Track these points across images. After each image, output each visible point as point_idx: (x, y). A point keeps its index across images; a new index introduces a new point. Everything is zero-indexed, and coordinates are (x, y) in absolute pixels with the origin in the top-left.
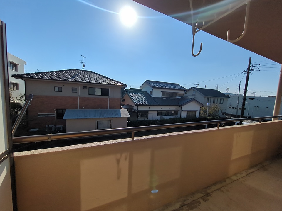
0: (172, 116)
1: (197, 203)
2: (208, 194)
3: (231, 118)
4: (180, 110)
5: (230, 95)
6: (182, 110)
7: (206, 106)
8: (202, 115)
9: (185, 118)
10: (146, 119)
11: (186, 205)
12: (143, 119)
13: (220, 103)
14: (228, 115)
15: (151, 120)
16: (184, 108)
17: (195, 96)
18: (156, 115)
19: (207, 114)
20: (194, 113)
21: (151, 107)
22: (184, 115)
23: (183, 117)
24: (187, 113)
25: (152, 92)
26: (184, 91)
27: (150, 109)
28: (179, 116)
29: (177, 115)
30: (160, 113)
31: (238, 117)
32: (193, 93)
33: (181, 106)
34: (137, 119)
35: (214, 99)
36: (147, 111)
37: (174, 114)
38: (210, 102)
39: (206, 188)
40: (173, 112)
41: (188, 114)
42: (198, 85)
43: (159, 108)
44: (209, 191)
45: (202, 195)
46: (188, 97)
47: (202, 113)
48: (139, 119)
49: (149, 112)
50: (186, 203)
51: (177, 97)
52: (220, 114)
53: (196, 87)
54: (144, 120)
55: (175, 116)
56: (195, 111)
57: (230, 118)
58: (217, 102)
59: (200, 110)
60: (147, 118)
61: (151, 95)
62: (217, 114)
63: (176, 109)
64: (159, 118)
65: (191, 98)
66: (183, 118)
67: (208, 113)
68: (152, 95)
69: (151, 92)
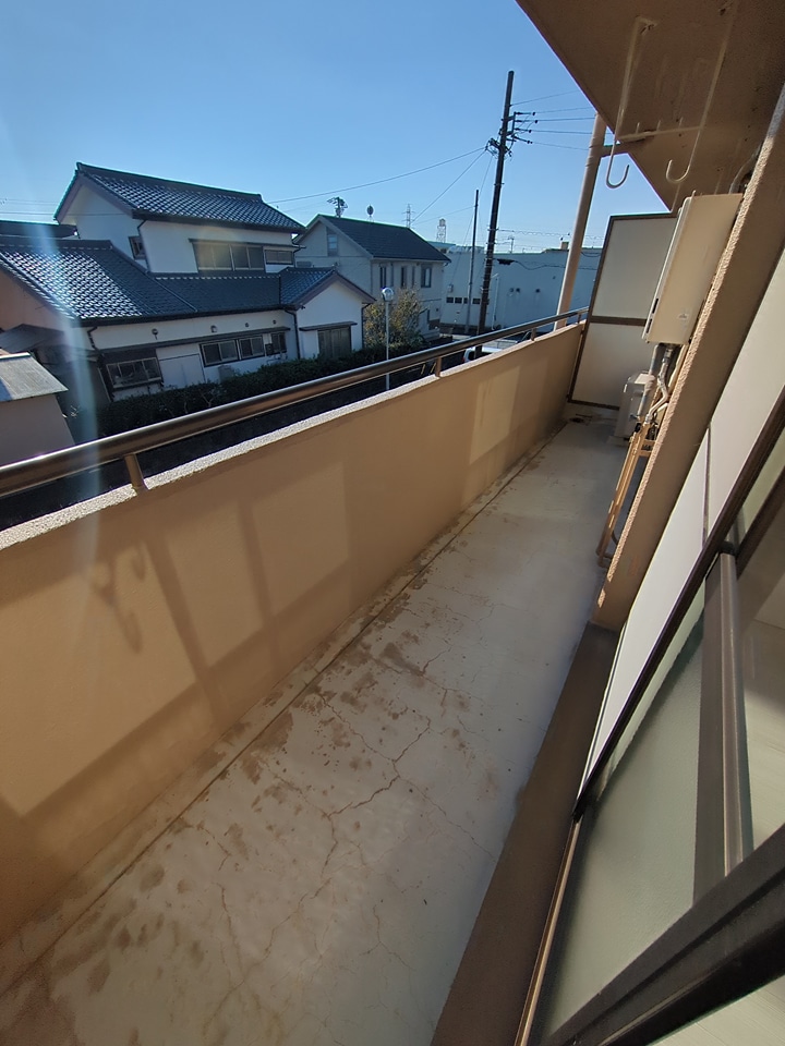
0: (266, 358)
1: (402, 601)
2: (422, 570)
3: (454, 336)
4: (293, 328)
5: (450, 249)
6: (299, 326)
7: (379, 300)
8: (371, 339)
9: (316, 361)
10: (155, 390)
11: (374, 618)
12: (143, 391)
13: (423, 285)
14: (445, 327)
15: (183, 390)
16: (305, 318)
17: (336, 259)
18: (198, 360)
19: (387, 335)
20: (344, 334)
21: (161, 327)
22: (310, 347)
23: (307, 358)
24: (321, 340)
25: (141, 246)
26: (294, 236)
27: (161, 338)
28: (291, 354)
29: (284, 348)
30: (212, 350)
31: (472, 331)
32: (328, 243)
33: (291, 309)
34: (112, 396)
35: (403, 269)
36: (150, 350)
37: (271, 350)
38: (392, 285)
39: (416, 557)
40: (267, 340)
41: (325, 343)
42: (341, 202)
43: (200, 328)
44: (424, 562)
45: (410, 577)
46: (310, 263)
47: (371, 333)
48: (119, 397)
49: (161, 354)
50: (374, 613)
51: (270, 269)
52: (423, 327)
53: (334, 214)
54: (146, 393)
55: (277, 356)
56: (347, 327)
57: (451, 340)
58: (413, 284)
59: (364, 320)
60: (160, 383)
61: (142, 263)
62: (416, 330)
63: (273, 326)
64: (212, 374)
65: (326, 270)
66: (310, 361)
67: (390, 330)
68: (145, 258)
69: (137, 246)
